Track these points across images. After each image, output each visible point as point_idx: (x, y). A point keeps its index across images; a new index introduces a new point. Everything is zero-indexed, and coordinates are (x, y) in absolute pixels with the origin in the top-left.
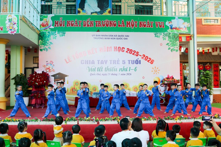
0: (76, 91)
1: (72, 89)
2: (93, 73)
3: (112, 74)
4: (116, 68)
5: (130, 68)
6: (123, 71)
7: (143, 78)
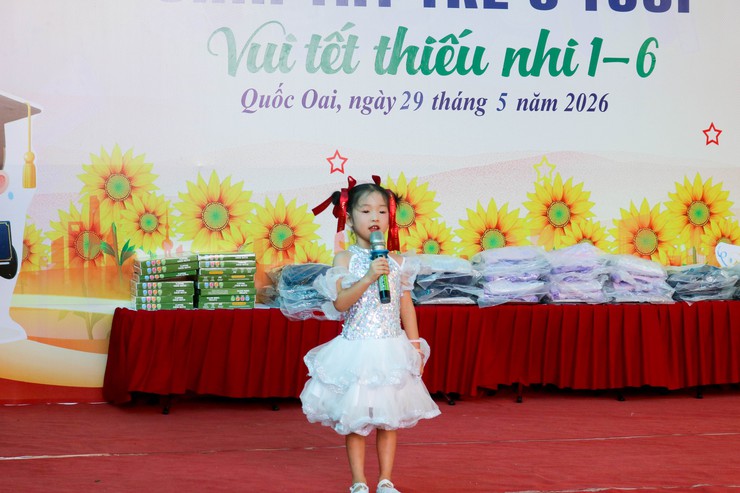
0: (112, 252)
1: (75, 237)
2: (266, 85)
3: (442, 102)
4: (470, 42)
5: (597, 43)
6: (536, 72)
7: (712, 135)
